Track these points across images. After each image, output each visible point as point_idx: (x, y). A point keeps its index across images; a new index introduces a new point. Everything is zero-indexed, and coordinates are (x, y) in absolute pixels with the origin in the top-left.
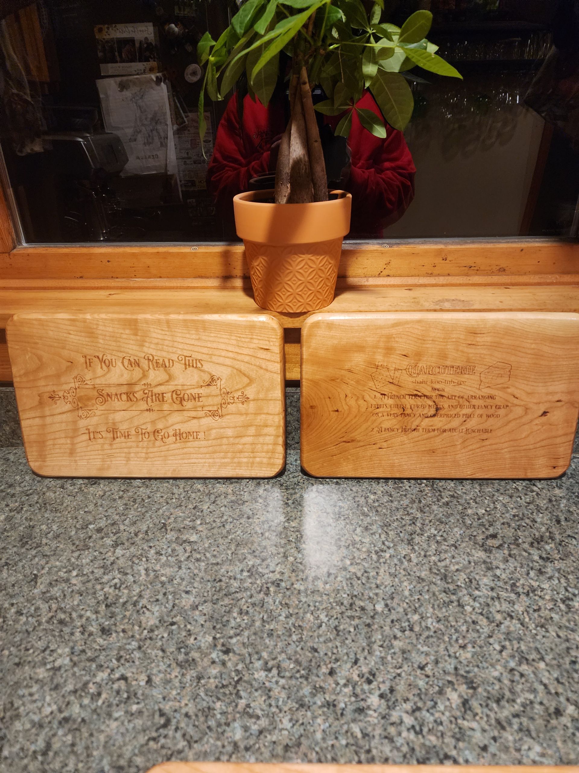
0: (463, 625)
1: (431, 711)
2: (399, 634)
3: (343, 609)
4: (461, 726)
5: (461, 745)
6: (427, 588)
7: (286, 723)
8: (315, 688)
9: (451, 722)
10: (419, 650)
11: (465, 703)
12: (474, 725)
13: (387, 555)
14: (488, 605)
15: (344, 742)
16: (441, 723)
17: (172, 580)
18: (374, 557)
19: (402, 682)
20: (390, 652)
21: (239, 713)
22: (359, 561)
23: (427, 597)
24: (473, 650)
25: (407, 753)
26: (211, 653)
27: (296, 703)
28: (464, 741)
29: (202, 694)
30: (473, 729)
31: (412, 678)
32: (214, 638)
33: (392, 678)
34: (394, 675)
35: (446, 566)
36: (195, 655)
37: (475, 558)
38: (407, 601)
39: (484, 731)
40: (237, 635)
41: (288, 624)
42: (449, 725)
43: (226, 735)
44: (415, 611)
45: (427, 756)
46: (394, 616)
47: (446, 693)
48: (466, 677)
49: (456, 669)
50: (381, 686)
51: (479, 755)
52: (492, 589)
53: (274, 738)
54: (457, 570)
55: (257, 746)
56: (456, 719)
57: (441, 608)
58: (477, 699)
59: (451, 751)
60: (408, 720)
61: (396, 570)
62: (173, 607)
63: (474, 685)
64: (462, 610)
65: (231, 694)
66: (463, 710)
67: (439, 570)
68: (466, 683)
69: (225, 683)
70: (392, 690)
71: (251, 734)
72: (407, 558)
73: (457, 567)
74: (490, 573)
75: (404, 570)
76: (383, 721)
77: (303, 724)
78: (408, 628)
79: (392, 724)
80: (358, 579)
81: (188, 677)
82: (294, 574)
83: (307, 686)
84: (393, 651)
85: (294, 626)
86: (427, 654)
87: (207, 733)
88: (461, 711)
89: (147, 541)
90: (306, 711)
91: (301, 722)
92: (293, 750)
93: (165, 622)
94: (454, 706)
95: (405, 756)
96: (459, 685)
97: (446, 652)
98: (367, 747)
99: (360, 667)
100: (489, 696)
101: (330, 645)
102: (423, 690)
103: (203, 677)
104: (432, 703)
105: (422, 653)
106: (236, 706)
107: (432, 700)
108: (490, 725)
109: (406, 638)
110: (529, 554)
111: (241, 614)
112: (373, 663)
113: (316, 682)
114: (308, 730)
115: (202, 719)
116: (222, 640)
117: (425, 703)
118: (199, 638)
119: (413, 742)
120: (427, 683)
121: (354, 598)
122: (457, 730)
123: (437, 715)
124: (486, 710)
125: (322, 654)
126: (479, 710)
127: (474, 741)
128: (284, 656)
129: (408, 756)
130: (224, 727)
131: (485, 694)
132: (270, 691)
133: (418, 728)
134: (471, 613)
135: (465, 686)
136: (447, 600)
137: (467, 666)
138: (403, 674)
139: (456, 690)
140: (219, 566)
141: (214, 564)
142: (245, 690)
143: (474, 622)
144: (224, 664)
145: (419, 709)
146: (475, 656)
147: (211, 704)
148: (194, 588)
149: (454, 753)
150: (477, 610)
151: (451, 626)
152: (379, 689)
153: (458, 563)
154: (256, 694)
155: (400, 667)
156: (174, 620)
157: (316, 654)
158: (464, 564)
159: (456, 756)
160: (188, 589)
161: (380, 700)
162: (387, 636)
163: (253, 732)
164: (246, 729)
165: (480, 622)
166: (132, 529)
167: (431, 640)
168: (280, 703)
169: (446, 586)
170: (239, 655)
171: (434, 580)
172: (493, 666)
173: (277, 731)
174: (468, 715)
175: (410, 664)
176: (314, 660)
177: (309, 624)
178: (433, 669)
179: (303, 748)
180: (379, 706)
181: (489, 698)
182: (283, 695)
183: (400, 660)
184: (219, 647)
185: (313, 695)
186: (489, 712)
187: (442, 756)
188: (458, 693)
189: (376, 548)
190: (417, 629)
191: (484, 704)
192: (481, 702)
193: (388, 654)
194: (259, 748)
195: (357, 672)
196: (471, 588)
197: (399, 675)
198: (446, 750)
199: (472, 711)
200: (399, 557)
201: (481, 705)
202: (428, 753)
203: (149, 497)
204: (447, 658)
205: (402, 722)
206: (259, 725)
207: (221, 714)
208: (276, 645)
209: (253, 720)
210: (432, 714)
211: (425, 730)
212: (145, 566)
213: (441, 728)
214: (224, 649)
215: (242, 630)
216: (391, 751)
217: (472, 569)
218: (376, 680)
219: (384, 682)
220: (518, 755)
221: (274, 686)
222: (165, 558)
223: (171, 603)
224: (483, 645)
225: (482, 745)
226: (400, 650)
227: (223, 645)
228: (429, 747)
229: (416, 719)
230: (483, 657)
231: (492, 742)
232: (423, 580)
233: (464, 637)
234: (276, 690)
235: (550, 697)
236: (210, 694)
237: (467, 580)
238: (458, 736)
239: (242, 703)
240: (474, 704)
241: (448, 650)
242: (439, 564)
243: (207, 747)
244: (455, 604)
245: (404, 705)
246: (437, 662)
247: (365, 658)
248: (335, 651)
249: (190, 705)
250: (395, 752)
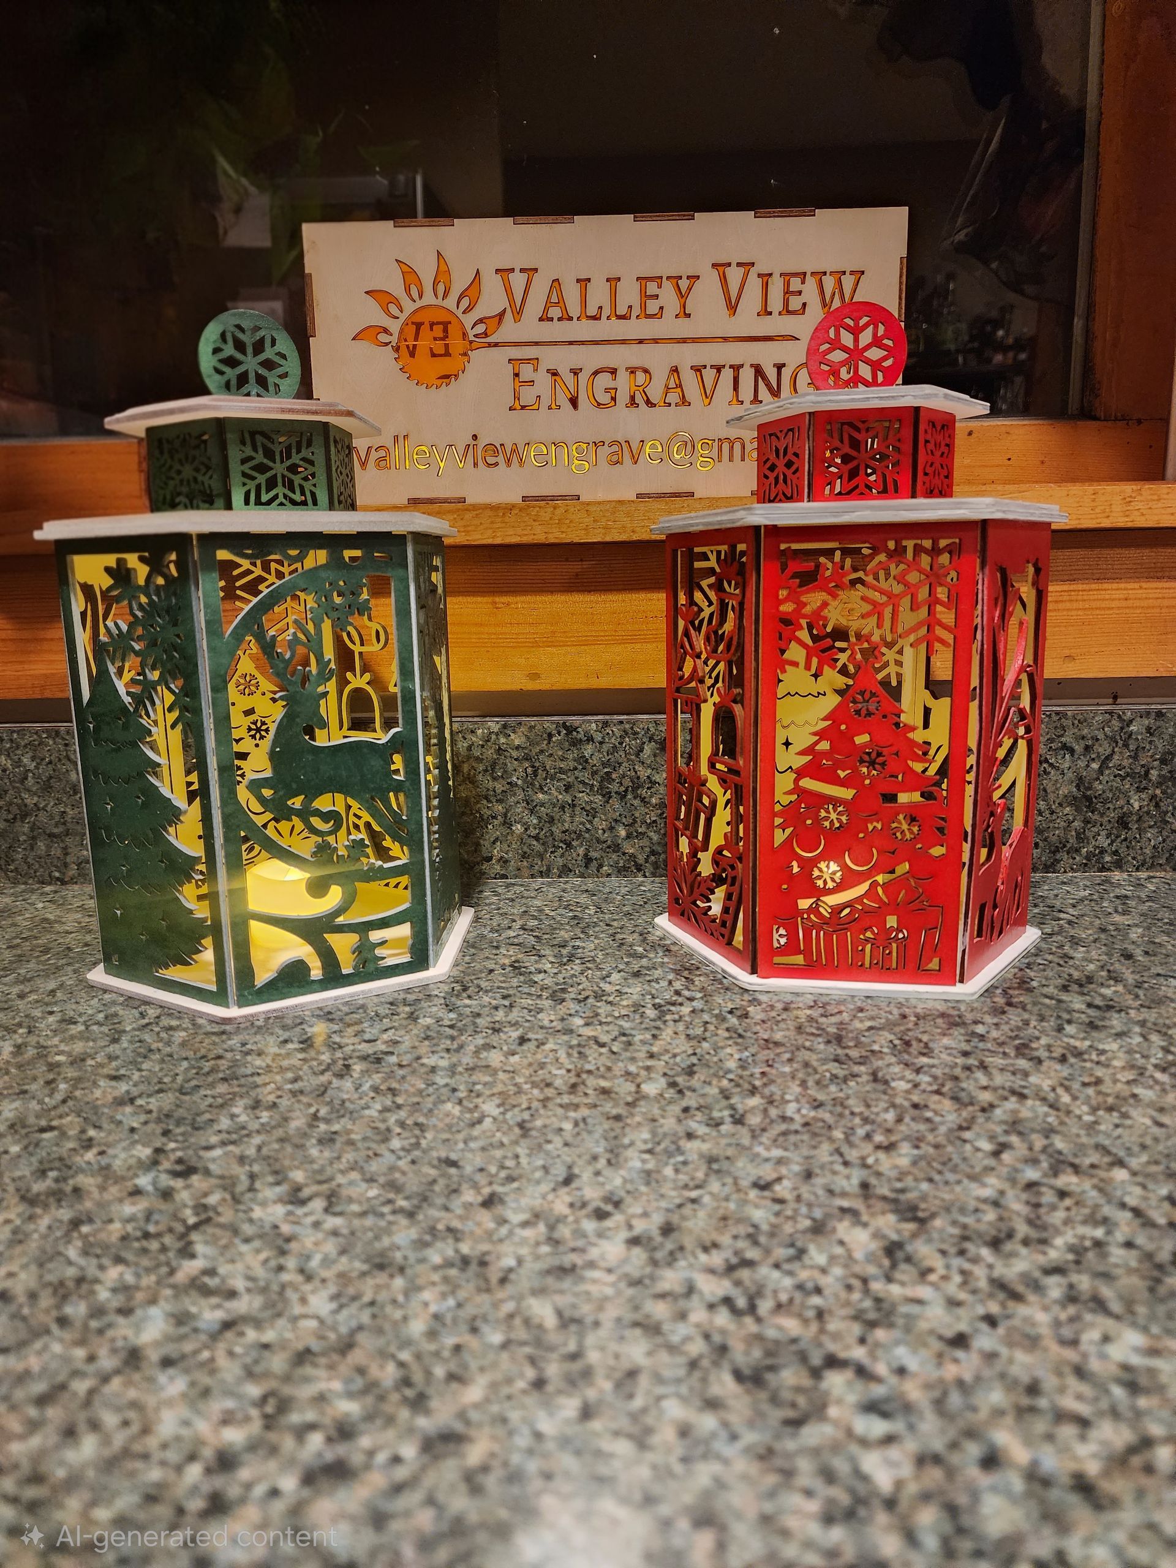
0: (886, 1110)
1: (786, 1266)
2: (702, 1130)
3: (550, 1092)
4: (881, 1295)
5: (880, 1334)
6: (787, 1056)
7: (320, 1303)
8: (432, 1231)
9: (849, 1288)
10: (758, 1155)
11: (893, 1250)
12: (924, 1292)
13: (686, 1010)
14: (956, 1079)
15: (496, 1338)
16: (818, 1291)
17: (83, 1060)
18: (651, 1013)
19: (701, 1214)
20: (672, 1161)
21: (174, 1287)
22: (609, 1019)
23: (787, 1069)
24: (916, 1152)
25: (701, 1356)
26: (136, 1176)
27: (366, 1261)
28: (891, 1325)
29: (72, 1253)
30: (919, 1302)
31: (732, 1206)
32: (158, 1151)
33: (671, 1206)
34: (678, 1201)
35: (841, 1023)
36: (87, 1181)
37: (919, 1010)
38: (731, 1076)
39: (953, 1303)
40: (224, 1144)
41: (384, 1121)
42: (843, 1294)
43: (110, 1333)
44: (753, 1091)
45: (769, 1362)
46: (691, 1100)
47: (834, 1230)
48: (895, 1201)
49: (865, 1186)
50: (635, 1222)
51: (940, 1356)
52: (966, 1054)
53: (269, 1336)
54: (871, 1028)
55: (206, 1354)
56: (865, 1281)
57: (826, 1086)
58: (930, 1241)
59: (848, 1347)
60: (712, 1287)
61: (706, 1030)
62: (64, 1101)
63: (920, 1214)
64: (881, 1087)
65: (164, 1249)
66: (886, 1262)
67: (818, 1029)
68: (896, 1211)
69: (152, 1229)
70: (667, 1230)
71: (196, 1330)
72: (739, 1013)
73: (869, 1024)
74: (957, 1032)
75: (728, 1030)
76: (630, 1292)
77: (372, 1303)
78: (728, 1120)
79: (662, 1296)
80: (603, 1045)
81: (44, 1222)
82: (427, 1043)
83: (408, 1228)
84: (680, 1159)
85: (402, 1124)
86: (780, 1161)
87: (48, 1332)
88: (880, 1266)
89: (47, 1004)
90: (392, 1276)
91: (367, 1299)
92: (323, 1361)
93: (24, 1127)
94: (859, 1255)
95: (693, 1364)
96: (873, 1215)
97: (837, 1158)
98: (572, 1347)
99: (578, 1189)
100: (967, 1233)
101: (498, 1153)
102: (765, 1227)
103: (90, 1221)
104: (791, 1251)
105: (767, 1160)
106: (172, 1272)
107: (792, 1245)
108: (974, 1292)
109: (723, 1136)
110: (1060, 1001)
111: (254, 1108)
112: (618, 1182)
113: (439, 1220)
114: (385, 1317)
115: (46, 1300)
116: (179, 1154)
117: (767, 1252)
118: (111, 1152)
119: (723, 1332)
120: (777, 1214)
121: (584, 1076)
122: (868, 1304)
123: (804, 1275)
124: (957, 1262)
125: (468, 1169)
126: (938, 1263)
127: (923, 1325)
128: (354, 1175)
129: (705, 1363)
130: (112, 1317)
131: (956, 1231)
132: (288, 1240)
133: (741, 1302)
134: (908, 1092)
135: (892, 1218)
136: (841, 1073)
137: (899, 1180)
138: (706, 1199)
139: (865, 1225)
140: (224, 1037)
141: (214, 1033)
142: (213, 1241)
143: (915, 1106)
144: (167, 1194)
145: (749, 1264)
146: (923, 1164)
147: (92, 1271)
148: (140, 1070)
149: (859, 1353)
150: (923, 1086)
151: (852, 1113)
152: (630, 1227)
153: (872, 1018)
154: (244, 1248)
155: (698, 1187)
156: (55, 1123)
157: (453, 1171)
158: (887, 1019)
159: (866, 1361)
160: (122, 1072)
161: (629, 1249)
162: (665, 1135)
163: (201, 1325)
164: (181, 1319)
165: (932, 1106)
166: (15, 990)
167: (792, 1138)
168: (314, 1263)
169: (840, 1051)
170: (222, 1177)
171: (807, 1044)
172: (973, 1178)
173: (281, 1322)
174: (903, 1272)
175: (729, 1180)
176: (442, 1182)
177: (447, 1120)
178: (795, 1189)
179: (357, 1357)
180: (625, 1261)
181: (965, 1238)
182: (330, 1247)
183: (700, 1175)
184: (166, 1165)
185: (421, 1244)
186: (967, 1266)
187: (816, 1360)
188: (871, 1230)
189: (657, 1001)
190: (755, 1120)
191: (953, 1250)
192: (944, 1247)
193: (667, 1164)
194: (212, 1360)
195: (568, 1199)
196: (909, 1053)
197: (694, 1201)
198: (832, 1347)
199: (915, 1265)
200: (716, 1012)
201: (943, 1253)
202: (769, 1354)
203: (86, 945)
204: (839, 1168)
205: (690, 1290)
206: (228, 1311)
207: (114, 1290)
208: (339, 1158)
209: (214, 1300)
210: (790, 1273)
211: (765, 1306)
212: (20, 1041)
213: (816, 1300)
214: (178, 1168)
215: (248, 1136)
216: (650, 1354)
217: (911, 1025)
218: (623, 1212)
219: (645, 1215)
220: (1070, 1355)
221: (310, 1231)
222: (81, 1028)
223: (59, 1097)
224: (944, 1142)
225: (949, 1333)
226: (701, 1156)
227: (180, 1161)
228: (777, 1342)
229: (738, 1283)
230: (944, 1164)
231: (984, 1327)
232: (777, 1044)
233: (889, 1131)
234: (308, 1239)
235: (1155, 1233)
236: (99, 1251)
237: (897, 1042)
238: (872, 1315)
239: (190, 1268)
240: (924, 1250)
241: (841, 1155)
242: (822, 1020)
243: (34, 1363)
244: (865, 1078)
245: (703, 1258)
246: (808, 1175)
247: (598, 1173)
248: (510, 1163)
249: (23, 1276)
250: (664, 1357)
